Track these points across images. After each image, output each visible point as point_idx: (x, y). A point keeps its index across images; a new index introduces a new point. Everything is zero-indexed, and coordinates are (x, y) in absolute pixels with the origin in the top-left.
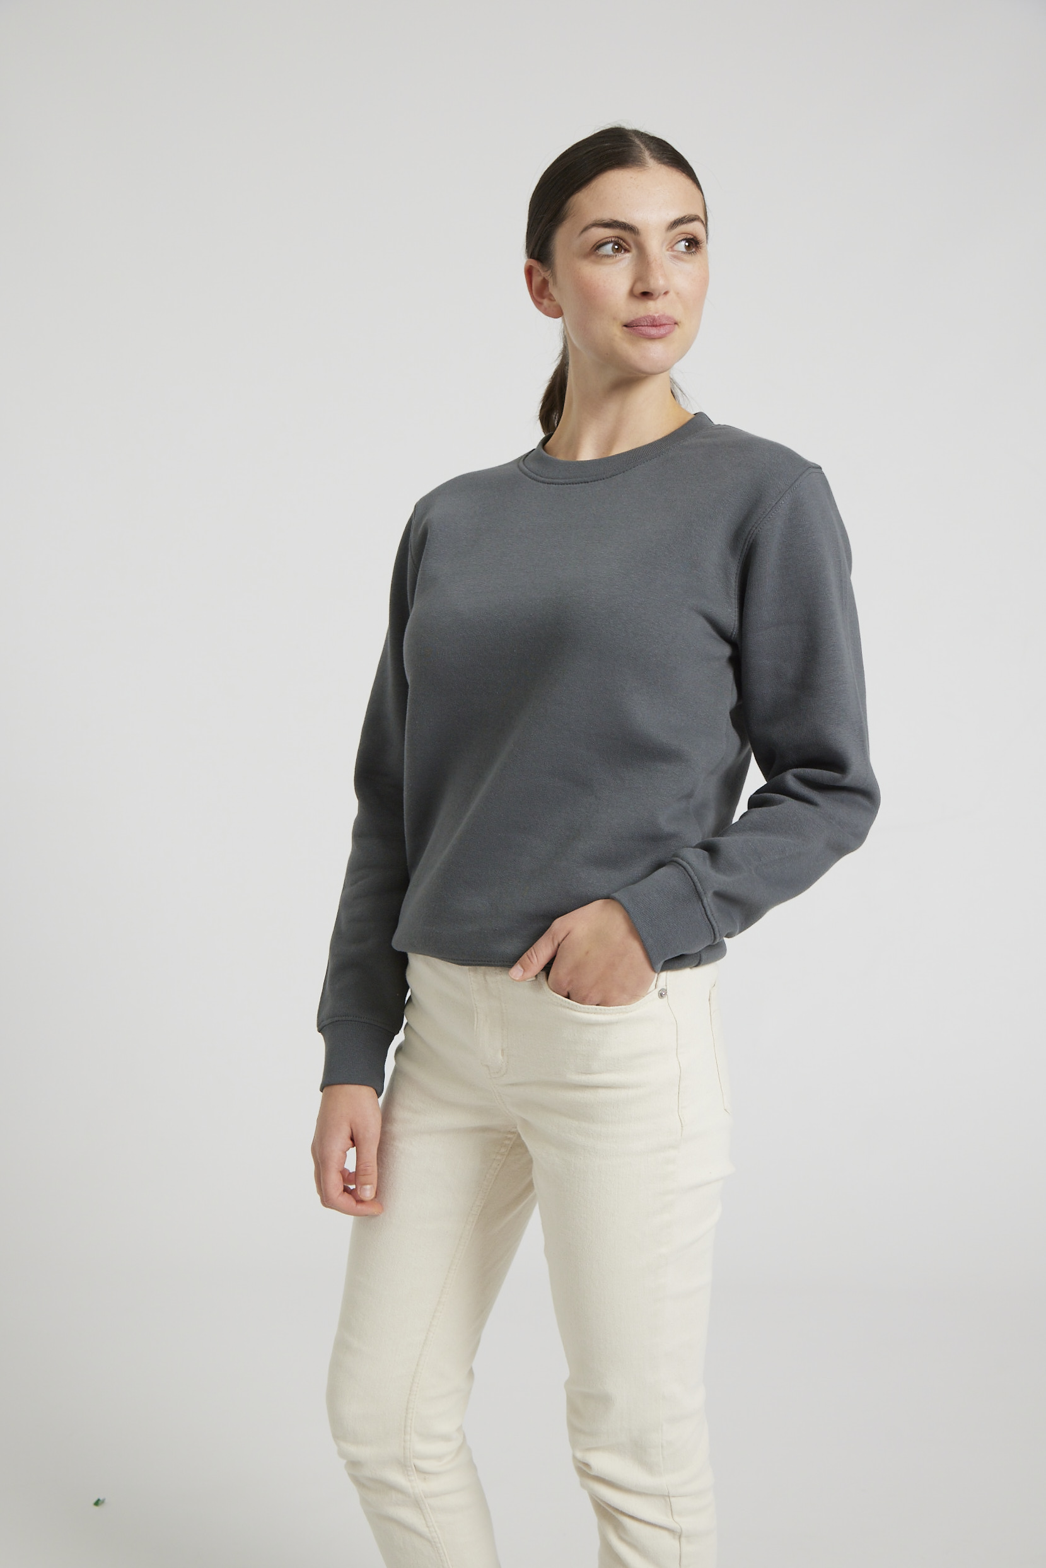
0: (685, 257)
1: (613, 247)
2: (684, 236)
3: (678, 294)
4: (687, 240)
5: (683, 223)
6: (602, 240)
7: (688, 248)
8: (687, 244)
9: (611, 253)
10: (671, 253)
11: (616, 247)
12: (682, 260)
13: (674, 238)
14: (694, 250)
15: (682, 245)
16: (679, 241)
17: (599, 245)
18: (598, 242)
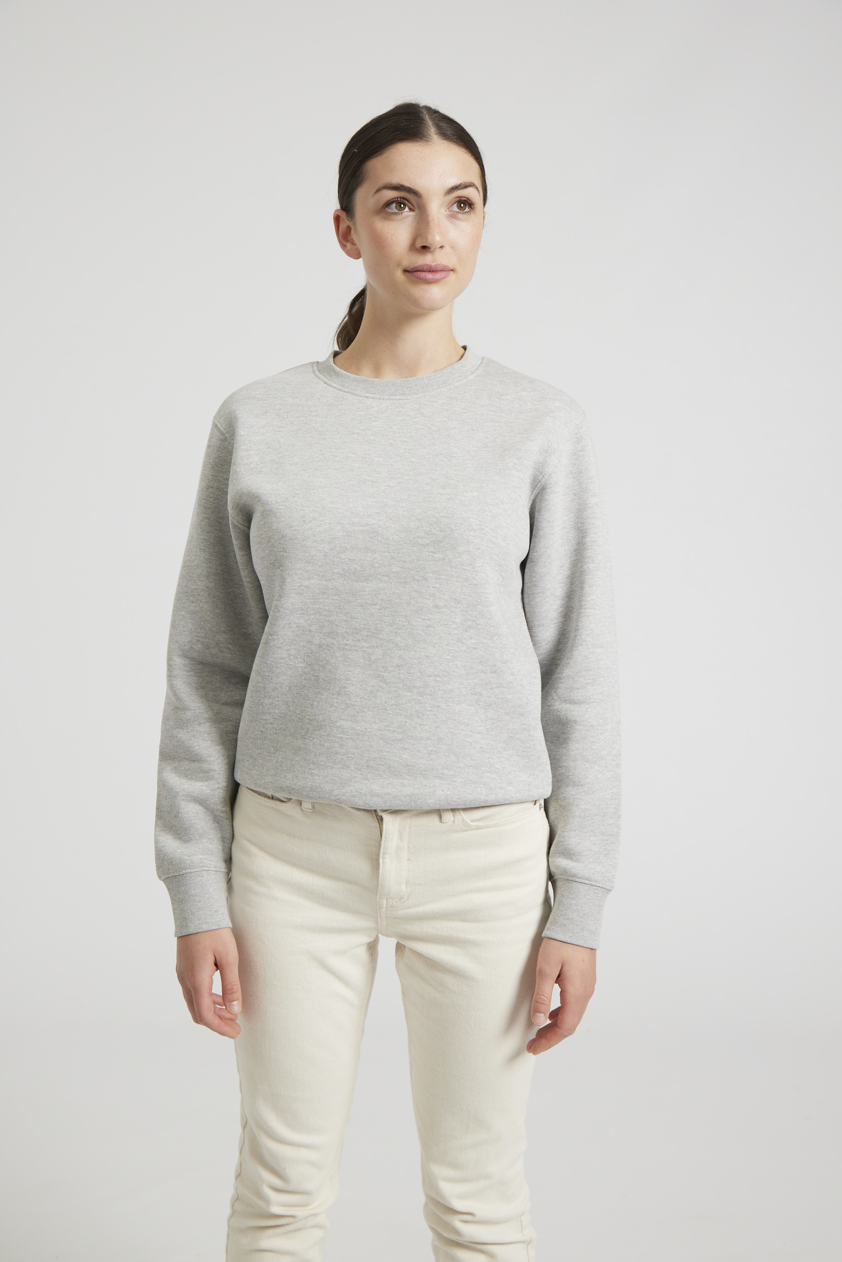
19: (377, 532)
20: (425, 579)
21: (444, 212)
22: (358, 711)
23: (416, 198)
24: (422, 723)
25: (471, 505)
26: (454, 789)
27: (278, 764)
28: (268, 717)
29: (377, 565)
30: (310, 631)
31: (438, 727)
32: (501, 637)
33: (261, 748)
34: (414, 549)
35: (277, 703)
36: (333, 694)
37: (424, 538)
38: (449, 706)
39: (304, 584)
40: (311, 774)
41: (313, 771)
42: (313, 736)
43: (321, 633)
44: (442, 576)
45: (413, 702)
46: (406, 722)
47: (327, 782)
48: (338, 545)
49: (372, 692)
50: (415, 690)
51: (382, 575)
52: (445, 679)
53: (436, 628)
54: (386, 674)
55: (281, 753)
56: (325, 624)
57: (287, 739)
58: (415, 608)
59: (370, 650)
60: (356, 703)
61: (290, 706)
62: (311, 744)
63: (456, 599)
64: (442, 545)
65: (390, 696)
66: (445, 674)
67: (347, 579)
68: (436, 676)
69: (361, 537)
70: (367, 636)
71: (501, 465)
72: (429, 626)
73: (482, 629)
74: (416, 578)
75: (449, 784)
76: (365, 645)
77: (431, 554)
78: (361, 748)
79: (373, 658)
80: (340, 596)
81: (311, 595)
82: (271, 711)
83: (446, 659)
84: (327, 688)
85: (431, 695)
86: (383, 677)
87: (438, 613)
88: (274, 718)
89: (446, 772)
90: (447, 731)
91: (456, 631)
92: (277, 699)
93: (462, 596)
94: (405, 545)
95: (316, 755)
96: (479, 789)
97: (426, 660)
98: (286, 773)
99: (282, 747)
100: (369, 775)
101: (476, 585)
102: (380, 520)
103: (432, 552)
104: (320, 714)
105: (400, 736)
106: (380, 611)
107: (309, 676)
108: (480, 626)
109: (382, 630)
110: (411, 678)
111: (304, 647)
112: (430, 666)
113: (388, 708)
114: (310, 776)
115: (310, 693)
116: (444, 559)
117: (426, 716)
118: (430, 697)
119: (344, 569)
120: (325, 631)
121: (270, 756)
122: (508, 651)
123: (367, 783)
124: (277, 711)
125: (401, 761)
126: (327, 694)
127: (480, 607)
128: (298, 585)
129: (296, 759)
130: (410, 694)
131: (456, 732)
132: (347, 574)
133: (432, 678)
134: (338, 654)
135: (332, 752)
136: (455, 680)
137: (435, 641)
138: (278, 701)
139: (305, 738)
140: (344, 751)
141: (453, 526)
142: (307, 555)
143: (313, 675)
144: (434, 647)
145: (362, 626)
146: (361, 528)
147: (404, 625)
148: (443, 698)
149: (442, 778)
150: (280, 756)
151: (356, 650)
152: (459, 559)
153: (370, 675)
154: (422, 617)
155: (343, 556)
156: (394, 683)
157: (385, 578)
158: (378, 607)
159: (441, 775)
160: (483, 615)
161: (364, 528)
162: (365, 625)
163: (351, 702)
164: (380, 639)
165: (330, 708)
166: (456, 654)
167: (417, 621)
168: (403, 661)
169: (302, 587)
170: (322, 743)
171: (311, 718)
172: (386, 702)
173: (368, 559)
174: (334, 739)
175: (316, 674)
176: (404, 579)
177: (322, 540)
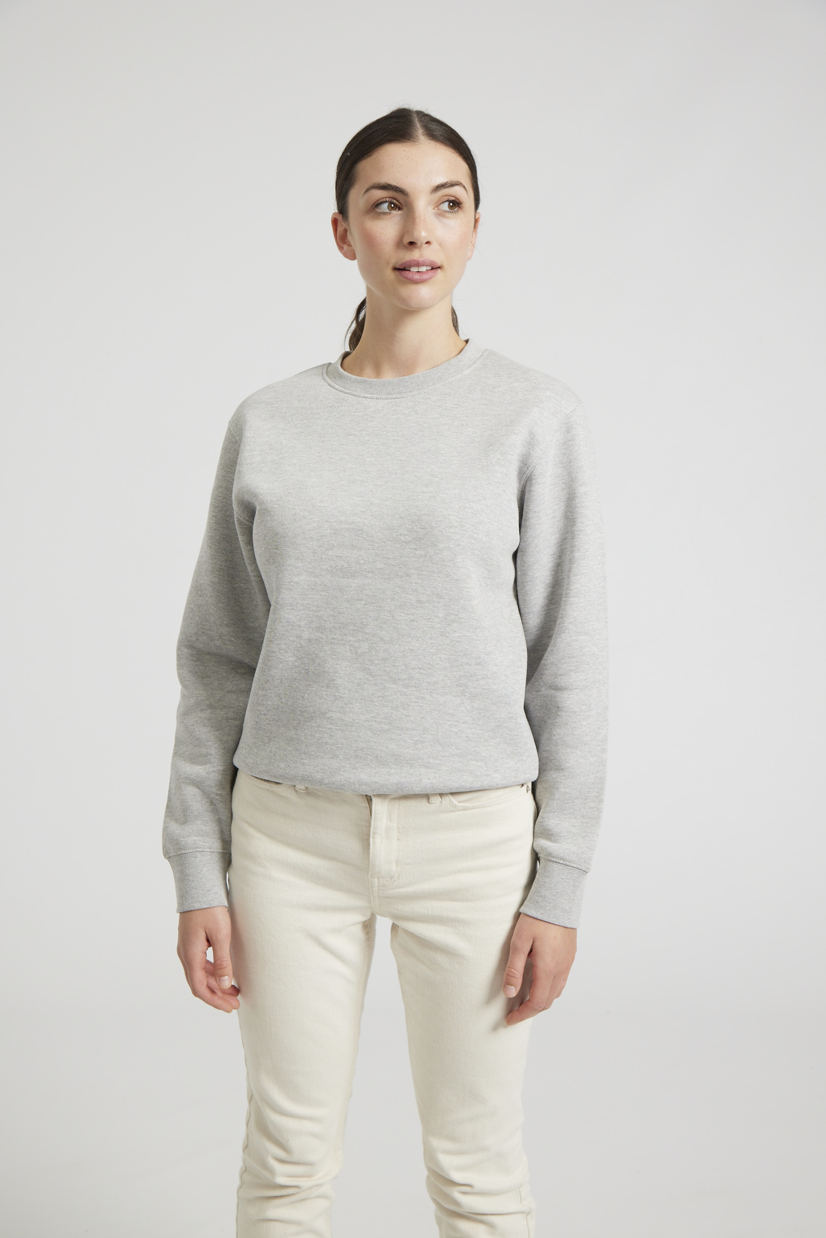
0: (448, 215)
1: (389, 207)
2: (446, 198)
3: (440, 245)
4: (450, 201)
5: (446, 187)
6: (381, 199)
7: (450, 207)
8: (451, 204)
9: (387, 211)
10: (438, 211)
11: (393, 206)
12: (446, 217)
13: (439, 200)
14: (456, 209)
15: (445, 206)
16: (443, 202)
17: (378, 204)
18: (378, 200)
19: (362, 530)
20: (408, 575)
21: (430, 209)
22: (346, 702)
23: (404, 196)
24: (407, 714)
25: (452, 503)
26: (439, 777)
27: (272, 754)
28: (262, 709)
29: (362, 562)
30: (299, 626)
31: (423, 718)
32: (483, 630)
33: (256, 738)
34: (397, 546)
35: (270, 695)
36: (323, 687)
37: (406, 535)
38: (434, 697)
39: (294, 580)
40: (303, 764)
41: (305, 761)
42: (305, 727)
43: (310, 628)
44: (424, 572)
45: (399, 693)
46: (392, 713)
47: (318, 772)
48: (326, 543)
49: (359, 684)
50: (401, 683)
51: (367, 571)
52: (429, 671)
53: (419, 622)
54: (372, 667)
55: (275, 743)
56: (313, 619)
57: (280, 729)
58: (399, 604)
59: (356, 644)
60: (344, 695)
61: (282, 698)
62: (303, 734)
63: (438, 594)
64: (423, 542)
65: (376, 688)
66: (430, 666)
67: (334, 575)
68: (420, 669)
69: (347, 535)
70: (354, 631)
71: (484, 461)
72: (413, 621)
73: (465, 622)
74: (400, 574)
75: (435, 772)
76: (352, 639)
77: (413, 550)
78: (349, 738)
79: (359, 651)
80: (328, 592)
81: (301, 591)
82: (265, 702)
83: (430, 652)
84: (317, 681)
85: (415, 687)
86: (369, 670)
87: (421, 608)
88: (267, 709)
89: (431, 760)
90: (432, 721)
91: (439, 626)
92: (269, 691)
93: (444, 592)
94: (388, 542)
95: (307, 745)
96: (465, 777)
97: (410, 653)
98: (280, 762)
99: (276, 738)
100: (357, 764)
101: (457, 580)
102: (365, 518)
103: (414, 549)
104: (311, 706)
105: (386, 727)
106: (365, 606)
107: (300, 669)
108: (462, 620)
109: (367, 625)
110: (396, 670)
111: (294, 641)
112: (414, 660)
113: (374, 700)
114: (301, 766)
115: (301, 685)
116: (425, 556)
117: (411, 708)
118: (414, 689)
119: (331, 566)
120: (314, 626)
121: (265, 746)
122: (491, 643)
123: (355, 773)
124: (269, 703)
125: (388, 750)
126: (316, 686)
127: (462, 601)
128: (288, 580)
129: (289, 749)
130: (395, 686)
131: (441, 722)
132: (334, 571)
133: (417, 671)
134: (326, 648)
135: (322, 743)
136: (439, 673)
137: (419, 635)
138: (271, 693)
139: (297, 729)
140: (334, 741)
141: (433, 523)
142: (297, 551)
143: (303, 668)
144: (418, 640)
145: (348, 621)
146: (347, 526)
147: (388, 620)
148: (427, 689)
149: (427, 767)
150: (274, 746)
151: (343, 644)
152: (440, 556)
153: (357, 668)
154: (406, 612)
155: (330, 553)
156: (380, 676)
157: (370, 575)
158: (363, 602)
159: (426, 764)
160: (465, 609)
161: (350, 526)
162: (351, 619)
163: (339, 694)
164: (366, 633)
165: (320, 700)
166: (439, 647)
167: (400, 616)
168: (388, 654)
169: (292, 583)
170: (313, 734)
171: (302, 710)
172: (372, 694)
173: (354, 556)
174: (324, 730)
175: (307, 668)
176: (388, 575)
177: (311, 538)
